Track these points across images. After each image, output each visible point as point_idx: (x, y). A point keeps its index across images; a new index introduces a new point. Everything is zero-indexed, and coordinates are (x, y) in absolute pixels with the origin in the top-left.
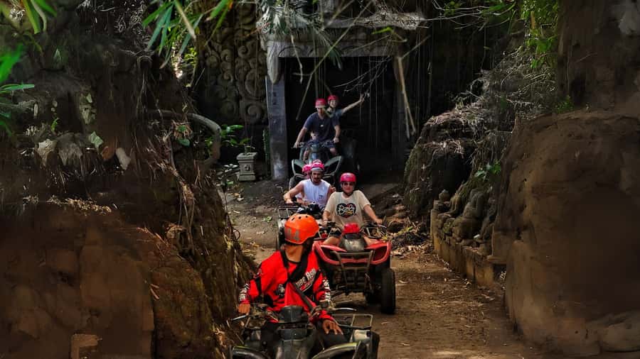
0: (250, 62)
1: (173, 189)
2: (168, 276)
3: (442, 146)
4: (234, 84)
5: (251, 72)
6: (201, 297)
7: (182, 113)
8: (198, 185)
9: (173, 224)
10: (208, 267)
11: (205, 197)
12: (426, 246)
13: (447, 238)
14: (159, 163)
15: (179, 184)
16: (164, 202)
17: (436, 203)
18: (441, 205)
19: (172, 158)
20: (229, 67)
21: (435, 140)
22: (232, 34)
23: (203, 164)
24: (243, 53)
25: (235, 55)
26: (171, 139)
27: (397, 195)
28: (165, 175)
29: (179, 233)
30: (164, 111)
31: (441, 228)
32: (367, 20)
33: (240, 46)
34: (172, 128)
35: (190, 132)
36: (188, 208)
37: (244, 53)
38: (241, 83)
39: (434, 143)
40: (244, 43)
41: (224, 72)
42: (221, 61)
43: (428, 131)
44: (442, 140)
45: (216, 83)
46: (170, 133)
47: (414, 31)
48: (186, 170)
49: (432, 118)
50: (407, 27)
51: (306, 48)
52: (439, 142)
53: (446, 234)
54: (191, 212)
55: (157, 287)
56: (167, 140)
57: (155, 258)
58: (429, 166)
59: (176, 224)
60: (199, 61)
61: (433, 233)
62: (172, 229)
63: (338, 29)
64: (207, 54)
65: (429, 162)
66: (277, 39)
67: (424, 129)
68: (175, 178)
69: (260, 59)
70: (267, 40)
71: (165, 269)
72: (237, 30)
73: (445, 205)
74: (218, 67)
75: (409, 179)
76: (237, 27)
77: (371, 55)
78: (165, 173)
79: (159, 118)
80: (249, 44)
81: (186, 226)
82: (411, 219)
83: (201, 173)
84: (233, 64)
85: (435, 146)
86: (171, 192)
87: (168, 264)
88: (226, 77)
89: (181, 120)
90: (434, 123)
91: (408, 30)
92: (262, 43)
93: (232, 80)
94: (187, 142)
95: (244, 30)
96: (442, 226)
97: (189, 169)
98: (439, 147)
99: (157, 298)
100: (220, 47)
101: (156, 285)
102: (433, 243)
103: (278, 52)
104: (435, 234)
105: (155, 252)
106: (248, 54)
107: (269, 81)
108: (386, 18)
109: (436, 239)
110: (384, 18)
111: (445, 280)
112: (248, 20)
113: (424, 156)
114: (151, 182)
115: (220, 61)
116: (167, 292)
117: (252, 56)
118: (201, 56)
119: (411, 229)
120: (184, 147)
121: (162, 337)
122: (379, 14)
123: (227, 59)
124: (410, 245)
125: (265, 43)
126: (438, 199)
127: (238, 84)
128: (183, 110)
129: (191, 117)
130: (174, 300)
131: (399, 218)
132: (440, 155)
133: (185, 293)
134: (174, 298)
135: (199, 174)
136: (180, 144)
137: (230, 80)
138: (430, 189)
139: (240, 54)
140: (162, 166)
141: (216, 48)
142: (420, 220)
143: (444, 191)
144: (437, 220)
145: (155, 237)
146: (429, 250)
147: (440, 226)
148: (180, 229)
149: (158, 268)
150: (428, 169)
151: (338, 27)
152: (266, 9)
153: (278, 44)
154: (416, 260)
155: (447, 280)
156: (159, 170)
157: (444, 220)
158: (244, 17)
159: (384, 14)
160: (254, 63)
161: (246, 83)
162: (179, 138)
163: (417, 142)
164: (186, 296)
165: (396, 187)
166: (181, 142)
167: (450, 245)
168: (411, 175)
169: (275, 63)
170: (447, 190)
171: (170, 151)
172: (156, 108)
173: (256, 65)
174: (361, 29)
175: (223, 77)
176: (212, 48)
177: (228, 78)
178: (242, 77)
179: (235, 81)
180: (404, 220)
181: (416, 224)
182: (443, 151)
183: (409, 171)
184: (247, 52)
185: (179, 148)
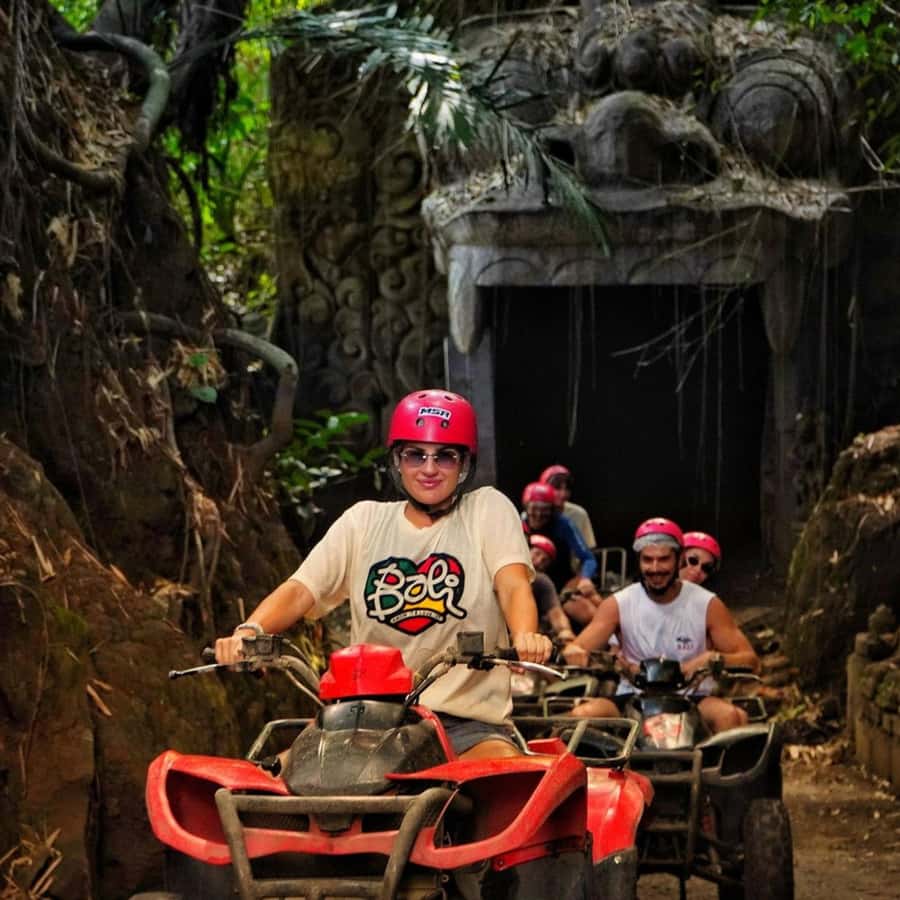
0: (410, 310)
1: (170, 493)
2: (136, 662)
3: (882, 506)
4: (369, 366)
5: (412, 335)
6: (220, 723)
7: (201, 327)
8: (237, 503)
9: (166, 582)
10: (254, 698)
11: (253, 532)
12: (838, 745)
13: (886, 717)
14: (136, 429)
15: (185, 485)
16: (146, 525)
17: (861, 638)
18: (872, 642)
19: (171, 426)
20: (356, 322)
21: (865, 492)
22: (364, 239)
23: (249, 453)
24: (393, 287)
25: (372, 292)
26: (171, 386)
27: (770, 632)
28: (148, 458)
29: (180, 601)
30: (154, 316)
31: (872, 699)
32: (697, 192)
33: (383, 269)
34: (174, 359)
35: (218, 372)
36: (204, 543)
37: (397, 287)
38: (385, 361)
39: (862, 498)
40: (395, 261)
41: (343, 336)
42: (337, 308)
43: (849, 468)
44: (882, 492)
45: (324, 363)
46: (169, 371)
47: (814, 221)
48: (206, 466)
49: (859, 439)
50: (800, 212)
51: (546, 262)
52: (876, 496)
53: (881, 708)
54: (212, 551)
55: (106, 687)
56: (160, 383)
57: (104, 617)
58: (848, 553)
59: (175, 581)
60: (281, 307)
61: (855, 715)
62: (165, 591)
63: (625, 215)
64: (301, 290)
65: (848, 545)
66: (472, 241)
67: (838, 464)
68: (175, 468)
69: (433, 302)
70: (450, 244)
71: (129, 647)
72: (380, 228)
73: (883, 643)
74: (329, 322)
75: (799, 591)
76: (377, 222)
77: (706, 281)
78: (149, 452)
79: (140, 332)
80: (407, 263)
81: (199, 585)
82: (803, 689)
83: (245, 475)
84: (368, 316)
85: (865, 504)
86: (165, 500)
87: (137, 634)
88: (348, 349)
89: (200, 343)
90: (862, 451)
91: (801, 219)
92: (438, 256)
93: (364, 355)
94: (210, 394)
95: (395, 230)
96: (875, 692)
97: (215, 465)
98: (874, 509)
99: (107, 712)
100: (336, 272)
101: (105, 681)
102: (853, 739)
103: (476, 270)
104: (858, 715)
105: (105, 605)
106: (406, 288)
107: (453, 348)
108: (745, 187)
109: (859, 725)
110: (738, 186)
111: (877, 815)
112: (405, 204)
113: (836, 533)
114: (113, 474)
115: (333, 308)
116: (134, 702)
117: (413, 297)
118: (287, 292)
119: (802, 712)
120: (202, 404)
121: (117, 811)
122: (728, 177)
123: (351, 300)
124: (796, 743)
125: (446, 250)
126: (864, 629)
127: (377, 365)
128: (204, 321)
129: (224, 336)
130: (149, 722)
131: (773, 685)
132: (875, 529)
133: (180, 709)
134: (148, 717)
135: (240, 479)
136: (191, 399)
137: (357, 354)
138: (851, 613)
139: (384, 288)
140: (143, 434)
141: (324, 275)
142: (824, 690)
143: (881, 608)
144: (863, 679)
145: (107, 571)
146: (842, 758)
147: (868, 694)
148: (184, 592)
149: (112, 641)
150: (844, 562)
151: (626, 209)
152: (418, 89)
153: (476, 253)
154: (808, 778)
155: (882, 816)
156: (134, 445)
157: (880, 678)
158: (395, 196)
159: (741, 176)
160: (418, 314)
161: (398, 364)
162: (193, 383)
163: (821, 498)
164: (179, 716)
165: (766, 616)
166: (196, 392)
167: (891, 735)
168: (803, 578)
169: (466, 299)
170: (887, 604)
171: (166, 411)
172: (132, 308)
173: (423, 318)
174: (683, 215)
175: (340, 349)
176: (315, 274)
177: (355, 350)
178: (388, 347)
179: (371, 356)
180: (786, 691)
181: (814, 701)
182: (885, 518)
183: (798, 572)
184: (402, 283)
185: (191, 408)
